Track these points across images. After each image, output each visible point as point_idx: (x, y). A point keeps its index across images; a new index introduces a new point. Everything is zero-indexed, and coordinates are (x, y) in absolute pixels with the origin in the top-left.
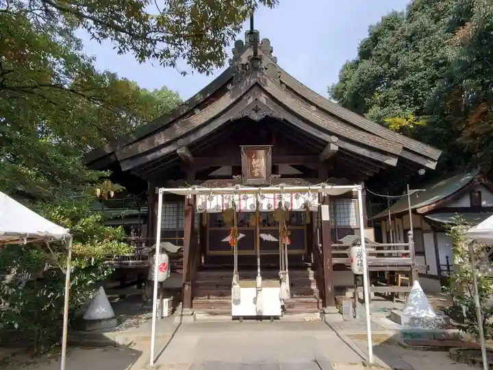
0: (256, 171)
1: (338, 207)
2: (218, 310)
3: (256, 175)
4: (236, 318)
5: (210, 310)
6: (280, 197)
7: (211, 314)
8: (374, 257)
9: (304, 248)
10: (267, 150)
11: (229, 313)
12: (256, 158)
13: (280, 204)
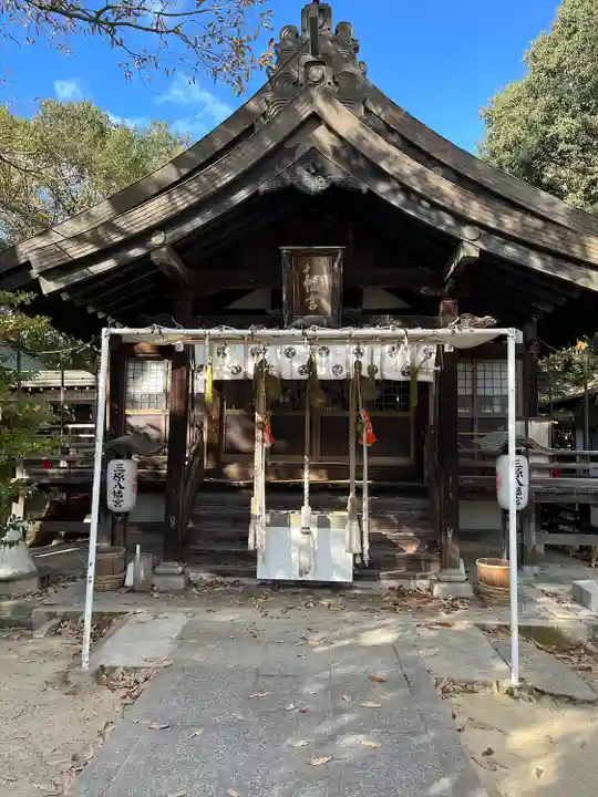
0: (312, 300)
1: (480, 375)
2: (231, 567)
3: (313, 307)
4: (264, 583)
5: (219, 567)
6: (359, 353)
7: (219, 573)
8: (546, 476)
9: (409, 455)
10: (333, 254)
11: (253, 574)
12: (311, 273)
13: (358, 365)
